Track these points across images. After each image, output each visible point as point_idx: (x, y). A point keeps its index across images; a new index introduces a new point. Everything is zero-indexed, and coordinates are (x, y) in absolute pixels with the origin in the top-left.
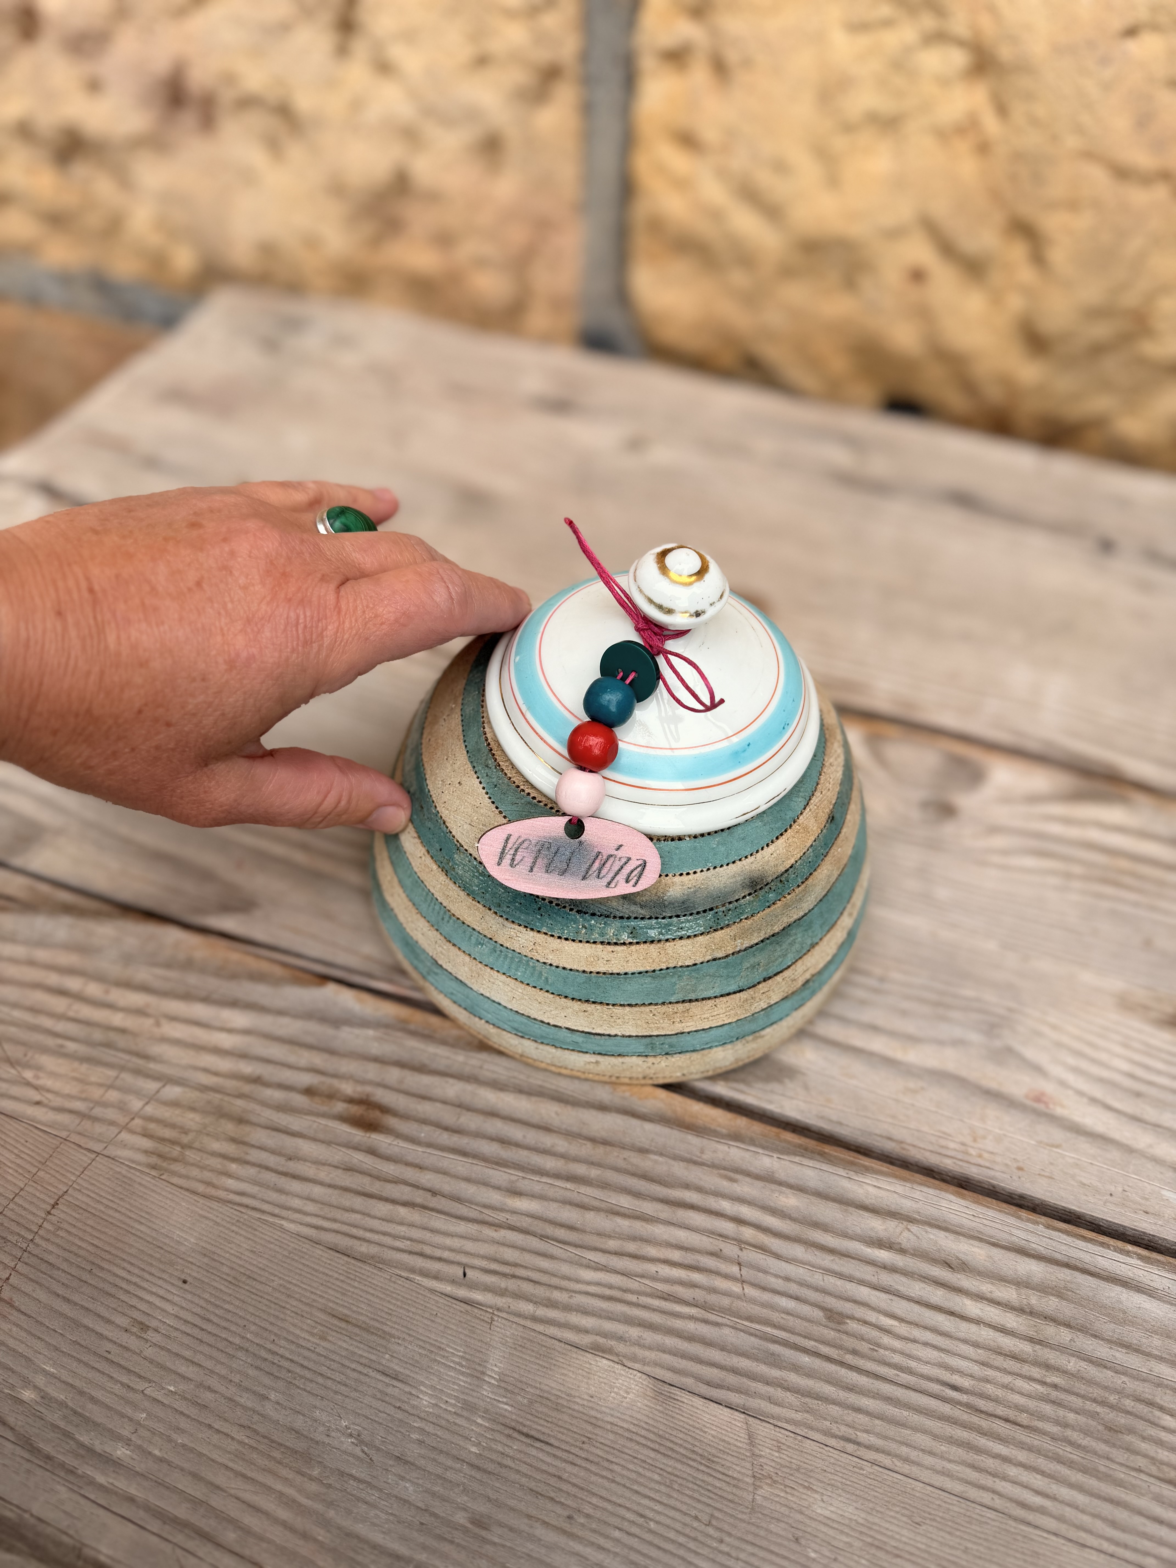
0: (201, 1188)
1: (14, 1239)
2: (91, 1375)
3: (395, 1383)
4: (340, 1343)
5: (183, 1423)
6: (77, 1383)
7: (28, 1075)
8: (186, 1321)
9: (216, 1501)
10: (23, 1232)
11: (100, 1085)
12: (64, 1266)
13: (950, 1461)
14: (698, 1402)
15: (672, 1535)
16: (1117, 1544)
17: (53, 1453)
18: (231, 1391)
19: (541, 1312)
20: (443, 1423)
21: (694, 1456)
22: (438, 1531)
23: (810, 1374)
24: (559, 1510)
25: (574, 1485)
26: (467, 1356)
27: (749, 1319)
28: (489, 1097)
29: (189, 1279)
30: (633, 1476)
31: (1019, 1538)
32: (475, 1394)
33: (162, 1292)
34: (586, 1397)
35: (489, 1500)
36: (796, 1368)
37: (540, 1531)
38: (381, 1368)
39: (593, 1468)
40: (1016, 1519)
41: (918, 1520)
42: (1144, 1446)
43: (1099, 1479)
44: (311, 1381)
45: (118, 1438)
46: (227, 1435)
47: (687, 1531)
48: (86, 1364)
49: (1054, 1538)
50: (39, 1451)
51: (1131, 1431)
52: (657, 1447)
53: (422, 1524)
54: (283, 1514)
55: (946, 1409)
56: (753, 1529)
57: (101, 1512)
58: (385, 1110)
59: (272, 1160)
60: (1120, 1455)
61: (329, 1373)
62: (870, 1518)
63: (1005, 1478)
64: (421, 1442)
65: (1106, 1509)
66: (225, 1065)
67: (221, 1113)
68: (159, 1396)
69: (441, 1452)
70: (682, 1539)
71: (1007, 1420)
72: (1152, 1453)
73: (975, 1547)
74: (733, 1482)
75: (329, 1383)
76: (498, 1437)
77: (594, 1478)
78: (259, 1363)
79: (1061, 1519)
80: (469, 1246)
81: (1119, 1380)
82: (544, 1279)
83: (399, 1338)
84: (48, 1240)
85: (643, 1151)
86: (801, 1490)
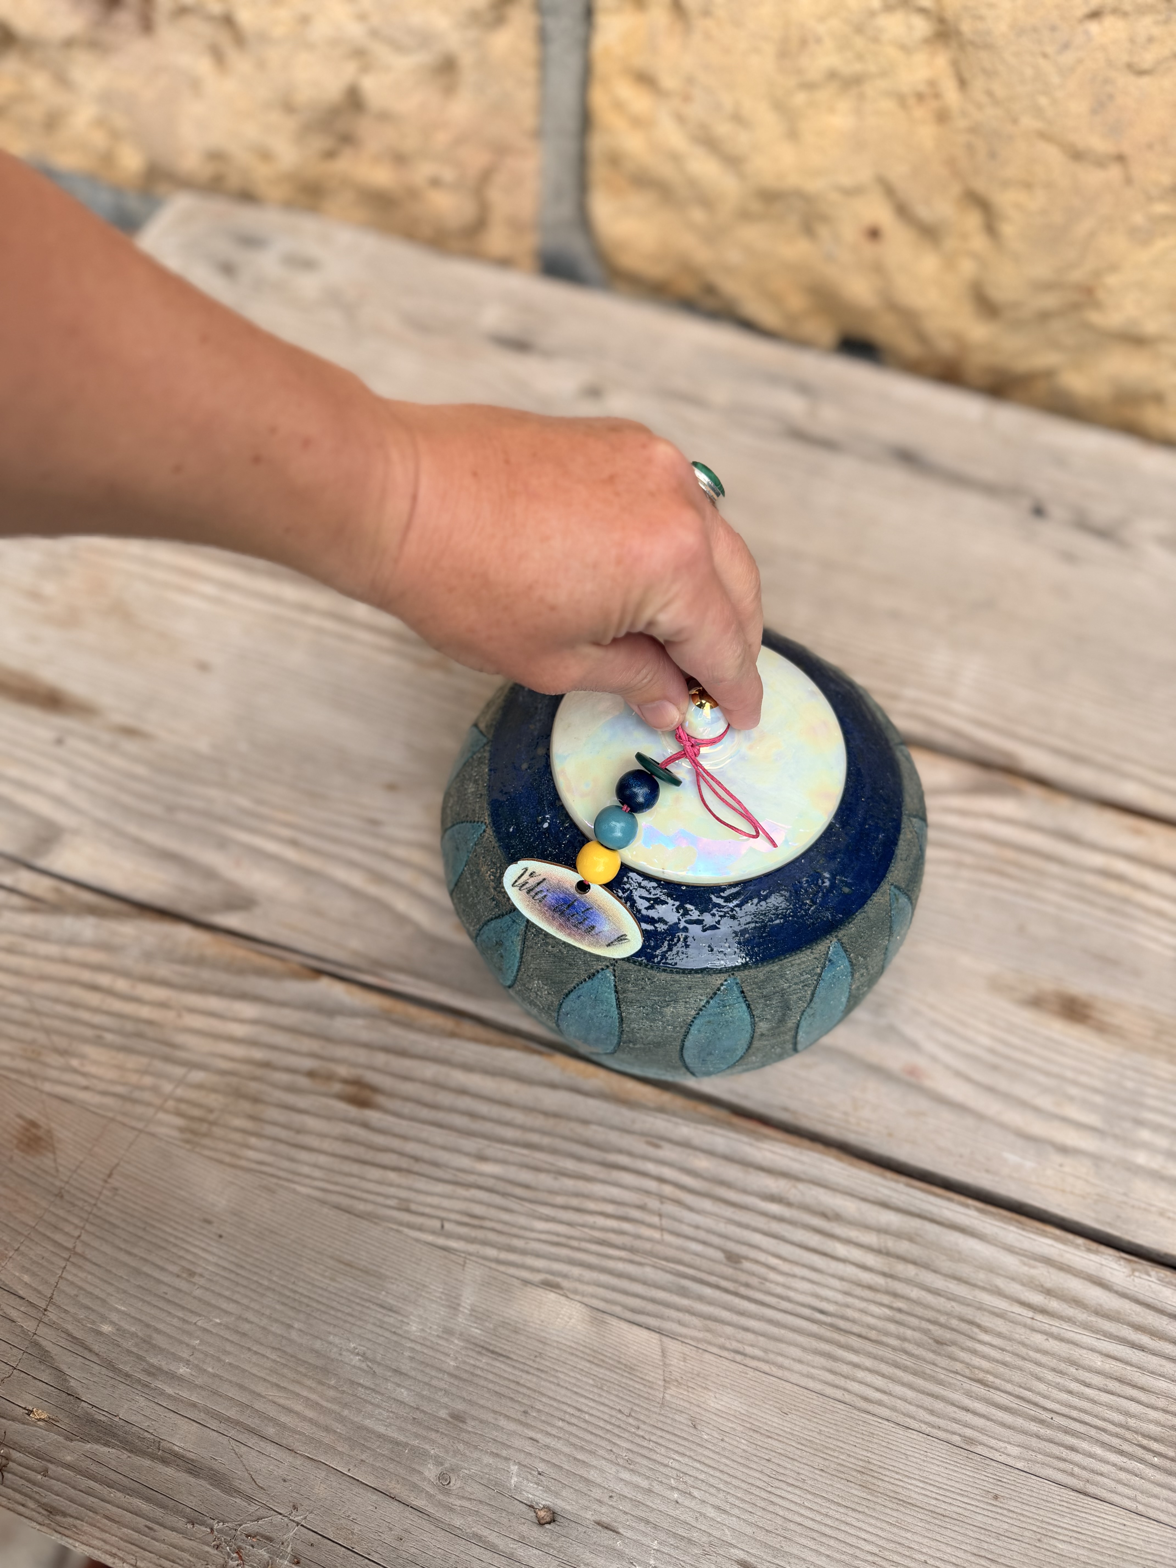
0: (228, 1159)
1: (80, 1203)
2: (153, 1311)
3: (391, 1314)
4: (346, 1283)
5: (229, 1347)
6: (144, 1318)
7: (75, 1063)
8: (225, 1268)
9: (258, 1405)
10: (87, 1198)
11: (137, 1071)
12: (123, 1225)
13: (813, 1367)
14: (624, 1326)
15: (602, 1424)
16: (933, 1427)
17: (131, 1372)
18: (264, 1322)
19: (503, 1256)
20: (428, 1343)
21: (619, 1366)
22: (426, 1424)
23: (711, 1302)
24: (517, 1407)
25: (529, 1388)
26: (446, 1292)
27: (666, 1259)
28: (460, 1077)
29: (224, 1234)
30: (573, 1381)
31: (860, 1423)
32: (452, 1321)
33: (203, 1245)
34: (539, 1322)
35: (464, 1399)
36: (700, 1298)
37: (503, 1422)
38: (379, 1302)
39: (543, 1376)
40: (859, 1409)
41: (786, 1410)
42: (963, 1355)
43: (925, 1379)
44: (325, 1313)
45: (180, 1359)
46: (263, 1356)
47: (613, 1421)
48: (149, 1303)
49: (886, 1423)
50: (120, 1371)
51: (954, 1343)
52: (591, 1359)
53: (414, 1419)
54: (310, 1414)
55: (814, 1328)
56: (662, 1418)
57: (172, 1415)
58: (375, 1089)
59: (283, 1134)
60: (943, 1362)
61: (339, 1307)
62: (750, 1410)
63: (854, 1379)
64: (412, 1359)
65: (928, 1401)
66: (239, 1051)
67: (238, 1094)
68: (207, 1326)
69: (428, 1365)
70: (609, 1427)
71: (860, 1336)
72: (967, 1360)
73: (826, 1430)
74: (648, 1384)
75: (339, 1315)
76: (471, 1353)
77: (543, 1383)
78: (284, 1300)
79: (893, 1409)
80: (446, 1203)
81: (949, 1305)
82: (506, 1229)
83: (392, 1278)
84: (107, 1204)
85: (585, 1122)
86: (700, 1389)
